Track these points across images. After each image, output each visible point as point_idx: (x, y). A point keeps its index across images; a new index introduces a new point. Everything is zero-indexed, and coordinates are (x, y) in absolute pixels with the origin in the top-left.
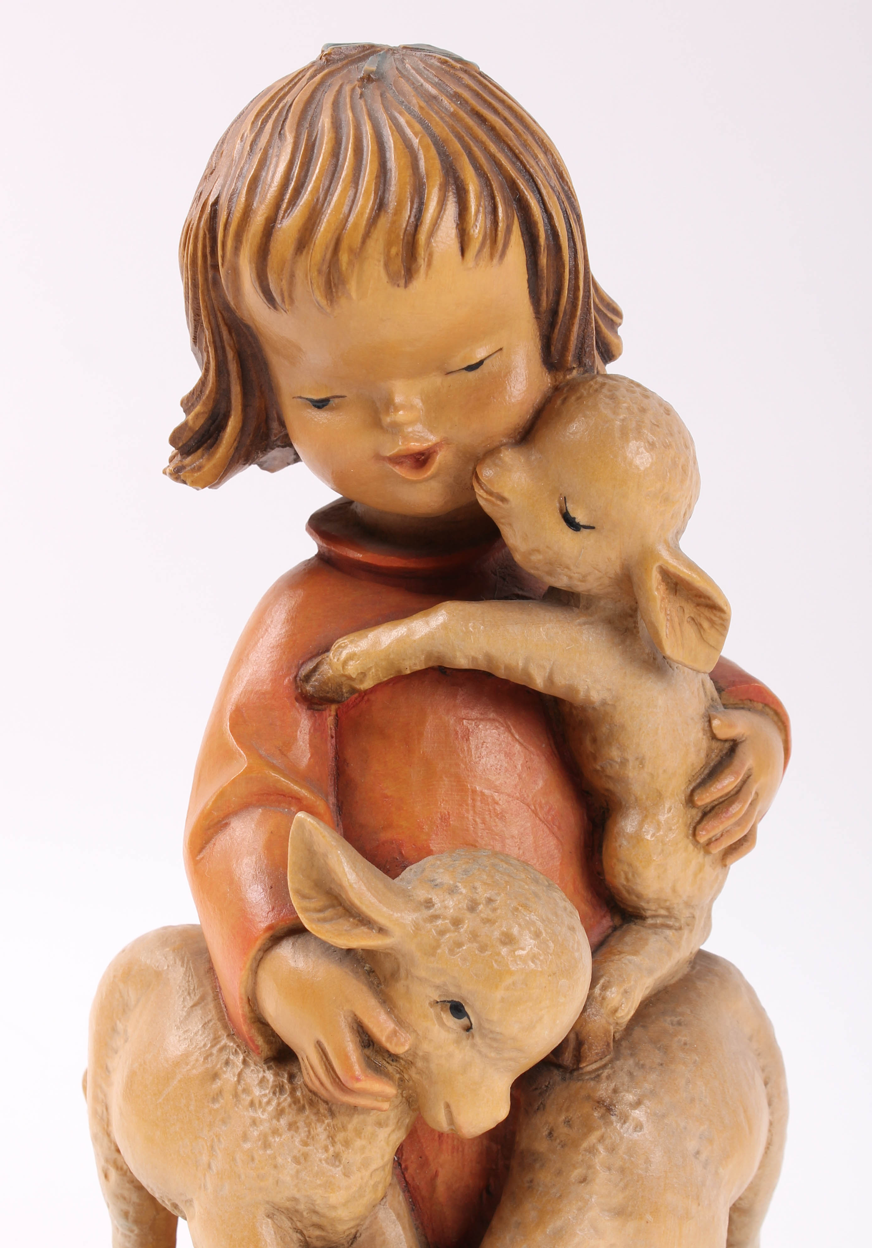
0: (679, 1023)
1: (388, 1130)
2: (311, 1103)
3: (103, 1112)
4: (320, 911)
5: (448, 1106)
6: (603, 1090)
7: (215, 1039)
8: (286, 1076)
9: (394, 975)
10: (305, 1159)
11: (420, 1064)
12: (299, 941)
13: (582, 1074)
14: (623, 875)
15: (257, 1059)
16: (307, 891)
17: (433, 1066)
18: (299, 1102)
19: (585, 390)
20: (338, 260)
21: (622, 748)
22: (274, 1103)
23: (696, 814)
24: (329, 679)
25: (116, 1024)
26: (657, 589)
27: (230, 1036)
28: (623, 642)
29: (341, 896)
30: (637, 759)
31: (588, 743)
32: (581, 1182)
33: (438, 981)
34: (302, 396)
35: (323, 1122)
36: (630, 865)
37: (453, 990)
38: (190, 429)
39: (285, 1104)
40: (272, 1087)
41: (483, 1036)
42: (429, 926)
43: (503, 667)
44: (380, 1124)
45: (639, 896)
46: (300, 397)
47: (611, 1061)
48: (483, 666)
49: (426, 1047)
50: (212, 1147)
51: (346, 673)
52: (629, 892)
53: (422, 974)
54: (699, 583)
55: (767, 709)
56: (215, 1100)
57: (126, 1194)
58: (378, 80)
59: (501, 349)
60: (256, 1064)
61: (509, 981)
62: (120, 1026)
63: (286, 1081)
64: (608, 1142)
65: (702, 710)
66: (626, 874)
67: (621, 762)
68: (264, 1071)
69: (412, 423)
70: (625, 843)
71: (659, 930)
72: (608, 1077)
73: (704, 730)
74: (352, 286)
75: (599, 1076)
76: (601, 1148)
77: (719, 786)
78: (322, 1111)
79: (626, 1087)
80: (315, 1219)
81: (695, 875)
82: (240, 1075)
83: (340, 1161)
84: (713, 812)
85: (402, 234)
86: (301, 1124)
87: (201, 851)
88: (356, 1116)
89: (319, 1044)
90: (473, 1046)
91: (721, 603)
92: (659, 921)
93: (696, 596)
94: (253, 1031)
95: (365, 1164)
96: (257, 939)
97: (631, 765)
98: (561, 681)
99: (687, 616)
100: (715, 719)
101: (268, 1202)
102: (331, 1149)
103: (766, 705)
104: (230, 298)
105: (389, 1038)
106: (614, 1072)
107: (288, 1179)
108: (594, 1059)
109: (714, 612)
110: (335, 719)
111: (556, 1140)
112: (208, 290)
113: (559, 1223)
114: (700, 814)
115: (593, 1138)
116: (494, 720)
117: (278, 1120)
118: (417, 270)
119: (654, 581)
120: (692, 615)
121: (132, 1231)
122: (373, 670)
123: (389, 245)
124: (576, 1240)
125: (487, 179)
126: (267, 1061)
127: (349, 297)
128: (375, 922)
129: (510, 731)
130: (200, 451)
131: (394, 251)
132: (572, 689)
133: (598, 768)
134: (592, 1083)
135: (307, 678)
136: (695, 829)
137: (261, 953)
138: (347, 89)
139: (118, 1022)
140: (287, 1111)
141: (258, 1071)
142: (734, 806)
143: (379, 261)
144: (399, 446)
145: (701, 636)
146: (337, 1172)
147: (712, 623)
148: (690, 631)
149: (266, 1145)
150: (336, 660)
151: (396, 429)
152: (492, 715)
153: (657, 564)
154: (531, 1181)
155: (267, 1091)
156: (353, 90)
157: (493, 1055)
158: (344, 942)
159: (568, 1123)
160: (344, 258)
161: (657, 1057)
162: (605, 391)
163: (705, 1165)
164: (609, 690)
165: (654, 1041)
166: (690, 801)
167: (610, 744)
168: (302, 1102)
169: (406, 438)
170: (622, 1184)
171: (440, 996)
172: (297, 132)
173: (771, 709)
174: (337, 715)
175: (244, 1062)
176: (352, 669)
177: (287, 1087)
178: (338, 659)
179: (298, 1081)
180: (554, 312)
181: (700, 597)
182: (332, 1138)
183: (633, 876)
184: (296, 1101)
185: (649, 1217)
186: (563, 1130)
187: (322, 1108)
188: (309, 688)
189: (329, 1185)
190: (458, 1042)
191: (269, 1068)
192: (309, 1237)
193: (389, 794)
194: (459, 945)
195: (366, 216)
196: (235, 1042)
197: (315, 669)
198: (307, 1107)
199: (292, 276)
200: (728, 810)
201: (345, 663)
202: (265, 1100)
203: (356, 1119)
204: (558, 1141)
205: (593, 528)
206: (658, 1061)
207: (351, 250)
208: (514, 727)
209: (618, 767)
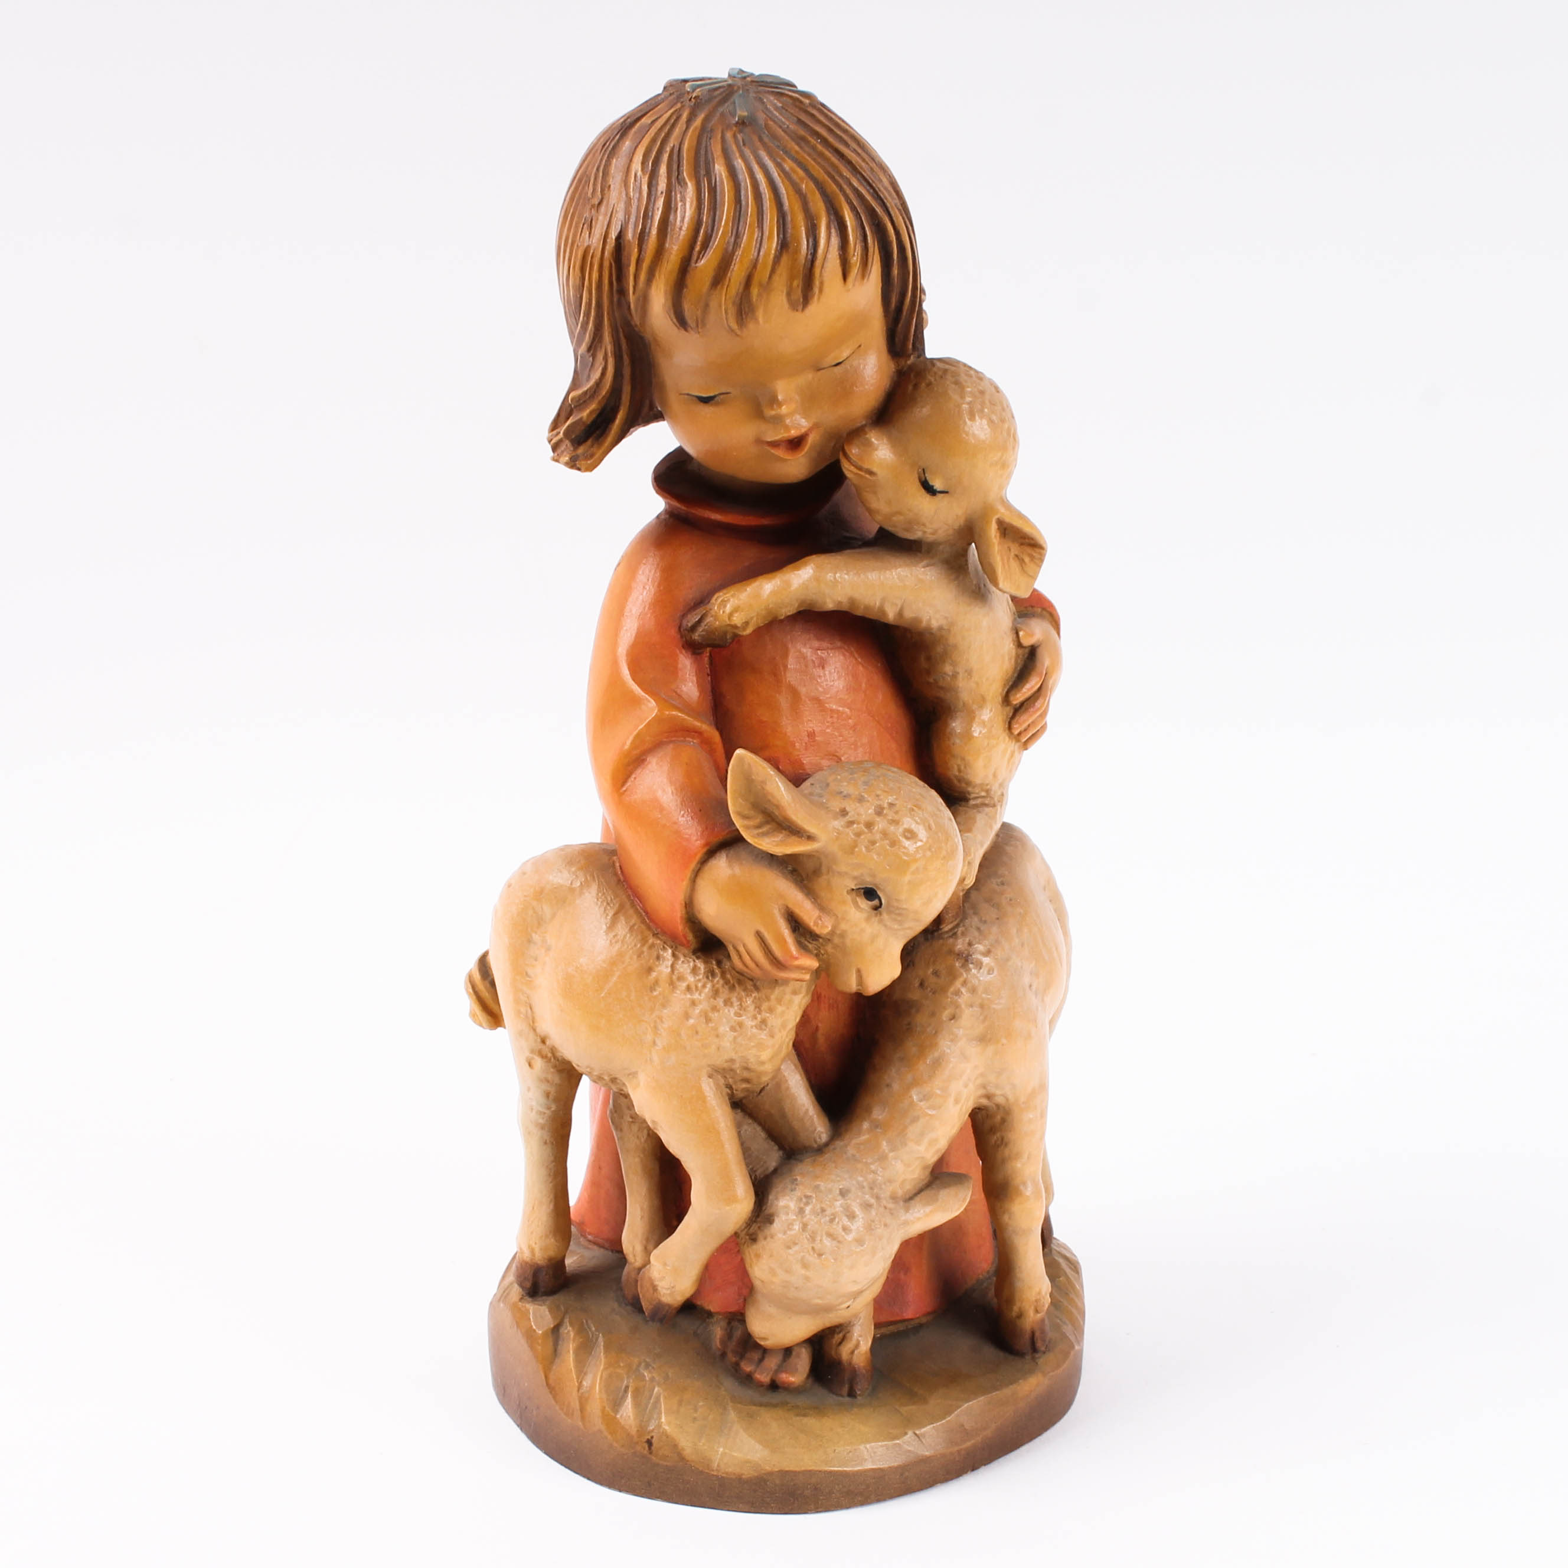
0: (1003, 884)
1: (801, 996)
2: (740, 982)
3: (527, 1012)
4: (758, 827)
5: (859, 971)
6: (960, 945)
7: (643, 939)
8: (714, 962)
9: (817, 872)
10: (740, 1027)
11: (836, 940)
12: (732, 852)
13: (941, 934)
14: (956, 767)
15: (686, 952)
16: (746, 812)
17: (848, 942)
18: (730, 982)
19: (932, 376)
20: (749, 293)
21: (954, 664)
22: (709, 986)
23: (1009, 711)
24: (716, 628)
25: (531, 937)
26: (995, 536)
27: (655, 935)
28: (957, 578)
29: (773, 813)
30: (966, 671)
31: (922, 659)
32: (951, 1020)
33: (856, 873)
34: (690, 393)
35: (751, 995)
36: (963, 759)
37: (868, 879)
38: (584, 423)
39: (719, 986)
40: (704, 973)
41: (889, 913)
42: (847, 830)
43: (862, 607)
44: (795, 993)
45: (968, 783)
46: (688, 394)
47: (961, 921)
48: (845, 607)
49: (843, 926)
50: (656, 1027)
51: (732, 623)
52: (959, 781)
53: (843, 868)
54: (1027, 529)
55: (1044, 613)
56: (652, 989)
57: (550, 1077)
58: (750, 124)
59: (860, 346)
60: (685, 956)
61: (913, 867)
62: (536, 937)
63: (715, 967)
64: (969, 985)
65: (1010, 625)
66: (959, 766)
67: (953, 675)
68: (694, 961)
69: (791, 414)
70: (958, 741)
71: (981, 809)
72: (963, 934)
73: (1013, 640)
74: (760, 314)
75: (955, 934)
76: (963, 990)
77: (1028, 686)
78: (749, 987)
79: (977, 940)
80: (746, 1074)
81: (1009, 760)
82: (672, 966)
83: (766, 1026)
84: (1023, 708)
85: (801, 269)
86: (734, 999)
87: (623, 785)
88: (777, 988)
89: (759, 935)
90: (881, 921)
91: (1041, 542)
92: (979, 801)
93: (1021, 538)
94: (687, 928)
95: (784, 1026)
96: (696, 854)
97: (960, 676)
98: (909, 614)
99: (1012, 554)
100: (1021, 631)
101: (709, 1066)
102: (759, 1017)
103: (1044, 609)
104: (636, 320)
105: (816, 924)
106: (966, 929)
107: (728, 1044)
108: (951, 921)
109: (1035, 549)
110: (710, 659)
111: (927, 989)
112: (613, 311)
113: (936, 1054)
114: (1012, 711)
115: (958, 984)
116: (840, 648)
117: (715, 999)
118: (813, 296)
119: (993, 531)
120: (1016, 553)
121: (549, 1108)
122: (755, 619)
123: (791, 278)
124: (951, 1065)
125: (857, 211)
126: (694, 952)
127: (756, 320)
128: (805, 831)
129: (854, 657)
130: (589, 442)
131: (795, 283)
132: (917, 620)
133: (931, 680)
134: (951, 940)
135: (693, 628)
136: (1010, 724)
137: (699, 865)
138: (729, 135)
139: (534, 935)
140: (721, 991)
141: (689, 962)
142: (1039, 701)
143: (783, 292)
144: (781, 435)
145: (1023, 568)
146: (763, 1035)
147: (1032, 558)
148: (1014, 565)
149: (708, 1020)
150: (721, 612)
151: (778, 420)
152: (839, 644)
153: (996, 517)
154: (909, 1024)
155: (701, 977)
156: (735, 136)
157: (896, 926)
158: (780, 850)
159: (936, 973)
160: (755, 291)
161: (993, 913)
162: (949, 377)
163: (1036, 995)
164: (946, 618)
165: (989, 901)
166: (1006, 700)
167: (944, 662)
168: (732, 982)
169: (787, 428)
170: (981, 1018)
171: (856, 885)
172: (696, 178)
173: (1048, 612)
174: (710, 655)
175: (674, 955)
176: (737, 620)
177: (717, 971)
178: (723, 612)
179: (727, 965)
180: (899, 309)
181: (1025, 538)
182: (758, 1008)
183: (965, 767)
184: (727, 982)
185: (1004, 1041)
186: (932, 980)
187: (749, 985)
188: (696, 636)
189: (760, 1046)
190: (868, 919)
191: (698, 958)
192: (736, 1090)
193: (765, 719)
194: (873, 843)
195: (772, 256)
196: (661, 940)
197: (700, 621)
198: (737, 986)
199: (707, 305)
200: (1034, 705)
201: (731, 615)
202: (700, 985)
203: (777, 991)
204: (929, 989)
205: (947, 492)
206: (994, 916)
207: (760, 285)
208: (857, 652)
209: (949, 679)
